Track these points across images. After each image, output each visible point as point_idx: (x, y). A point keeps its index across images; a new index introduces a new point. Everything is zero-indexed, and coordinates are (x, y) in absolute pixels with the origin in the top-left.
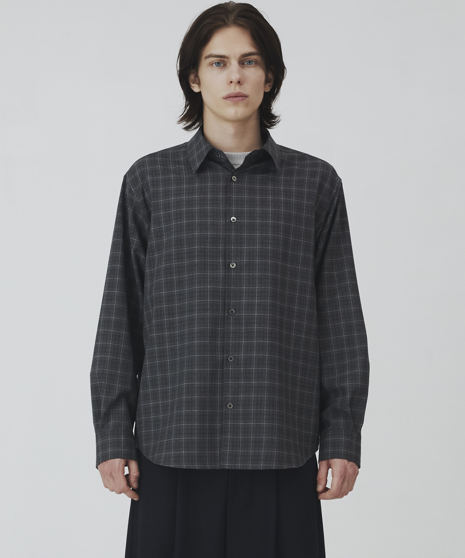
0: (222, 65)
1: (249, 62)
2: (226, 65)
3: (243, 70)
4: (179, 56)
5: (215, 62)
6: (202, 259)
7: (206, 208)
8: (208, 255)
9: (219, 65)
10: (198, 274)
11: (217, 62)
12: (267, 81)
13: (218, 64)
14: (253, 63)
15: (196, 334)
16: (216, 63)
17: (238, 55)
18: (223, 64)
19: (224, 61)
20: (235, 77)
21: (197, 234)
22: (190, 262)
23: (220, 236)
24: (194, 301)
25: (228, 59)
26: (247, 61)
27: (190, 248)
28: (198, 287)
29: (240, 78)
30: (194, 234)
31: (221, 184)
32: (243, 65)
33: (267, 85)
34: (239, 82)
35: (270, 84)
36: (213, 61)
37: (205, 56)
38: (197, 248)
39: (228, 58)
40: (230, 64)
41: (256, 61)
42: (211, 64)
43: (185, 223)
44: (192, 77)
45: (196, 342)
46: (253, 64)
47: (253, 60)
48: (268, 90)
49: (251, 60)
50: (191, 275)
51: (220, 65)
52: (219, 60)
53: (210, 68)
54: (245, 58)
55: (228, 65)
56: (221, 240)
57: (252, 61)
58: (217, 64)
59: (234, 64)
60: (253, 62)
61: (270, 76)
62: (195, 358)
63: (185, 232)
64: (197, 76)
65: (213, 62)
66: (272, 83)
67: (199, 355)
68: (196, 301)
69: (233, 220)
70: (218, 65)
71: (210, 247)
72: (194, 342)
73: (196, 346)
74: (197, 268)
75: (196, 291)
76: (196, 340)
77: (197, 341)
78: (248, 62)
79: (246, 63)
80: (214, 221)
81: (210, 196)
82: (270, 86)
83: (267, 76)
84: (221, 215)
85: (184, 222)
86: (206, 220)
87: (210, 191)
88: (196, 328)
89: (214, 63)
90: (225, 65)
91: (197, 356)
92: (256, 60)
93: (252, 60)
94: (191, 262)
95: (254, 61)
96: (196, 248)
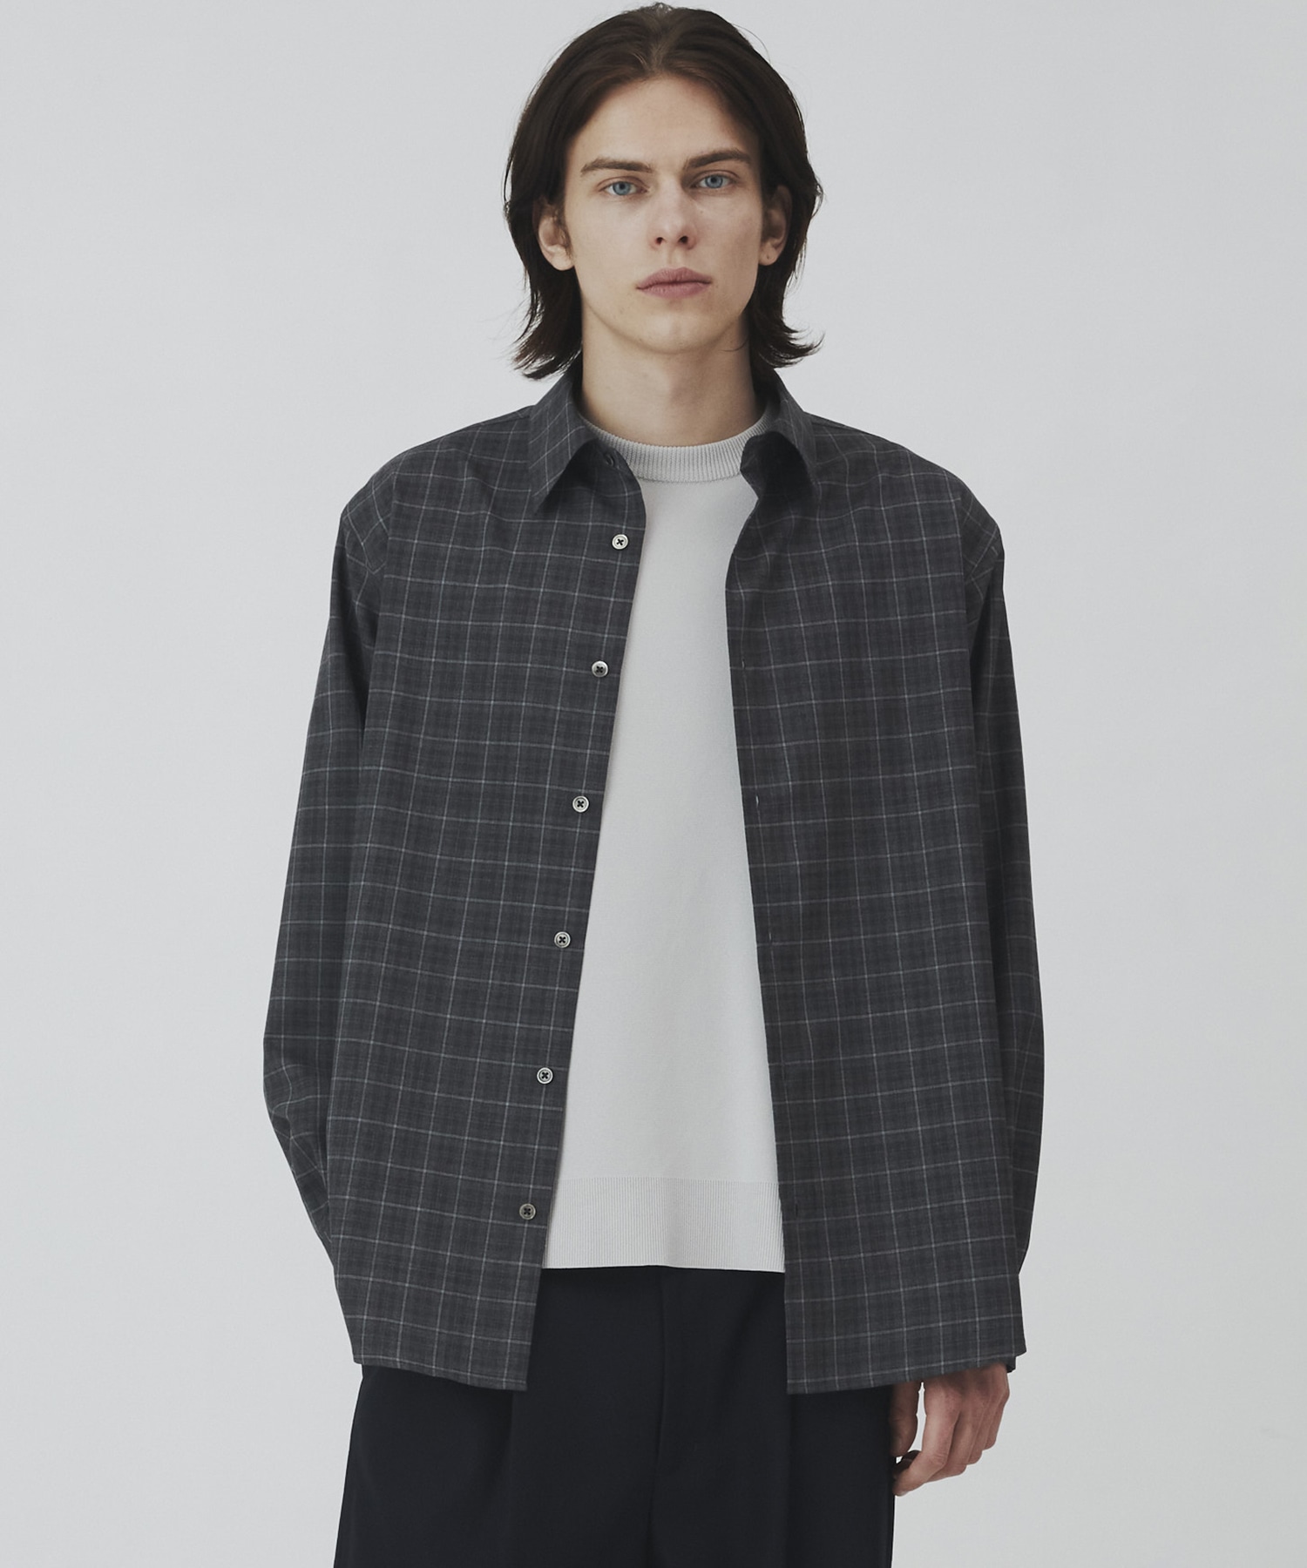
0: (633, 190)
1: (714, 180)
2: (646, 191)
3: (696, 204)
4: (509, 166)
5: (611, 181)
6: (499, 780)
7: (526, 625)
8: (515, 768)
9: (625, 190)
10: (483, 821)
11: (619, 183)
12: (768, 232)
13: (622, 186)
14: (725, 182)
15: (452, 995)
16: (614, 185)
17: (679, 162)
18: (636, 186)
19: (637, 179)
20: (671, 226)
21: (492, 702)
22: (463, 783)
23: (555, 715)
24: (459, 899)
25: (649, 174)
26: (706, 178)
27: (470, 742)
28: (478, 861)
29: (686, 228)
30: (486, 702)
31: (584, 558)
32: (695, 190)
33: (769, 244)
34: (684, 240)
35: (776, 241)
36: (604, 181)
37: (581, 166)
38: (490, 745)
39: (648, 169)
40: (657, 186)
41: (732, 176)
42: (601, 189)
43: (465, 667)
44: (546, 227)
45: (448, 1016)
46: (723, 184)
47: (725, 173)
48: (771, 256)
49: (716, 173)
50: (461, 820)
51: (629, 190)
52: (624, 177)
53: (597, 200)
54: (702, 169)
55: (649, 190)
56: (556, 726)
57: (721, 176)
58: (618, 186)
59: (668, 187)
60: (724, 180)
61: (778, 217)
62: (439, 1062)
63: (462, 692)
64: (560, 223)
65: (607, 183)
66: (782, 238)
67: (451, 1057)
68: (467, 899)
69: (600, 669)
70: (622, 192)
71: (524, 744)
72: (441, 1015)
73: (447, 1029)
74: (482, 805)
75: (472, 869)
76: (449, 1010)
77: (451, 1014)
78: (709, 180)
79: (703, 184)
80: (542, 666)
81: (546, 590)
82: (776, 247)
83: (766, 216)
84: (567, 651)
85: (466, 662)
86: (521, 665)
87: (547, 576)
88: (455, 977)
89: (609, 186)
90: (642, 191)
91: (446, 1056)
92: (731, 173)
93: (720, 173)
94: (467, 783)
95: (726, 177)
96: (485, 745)
